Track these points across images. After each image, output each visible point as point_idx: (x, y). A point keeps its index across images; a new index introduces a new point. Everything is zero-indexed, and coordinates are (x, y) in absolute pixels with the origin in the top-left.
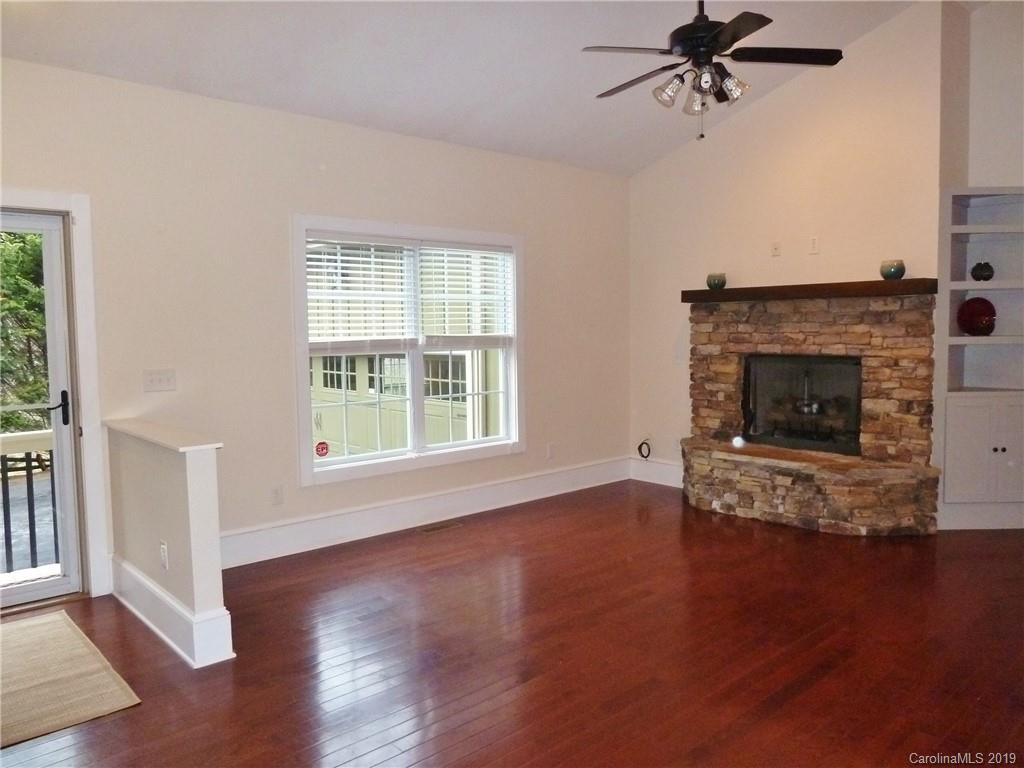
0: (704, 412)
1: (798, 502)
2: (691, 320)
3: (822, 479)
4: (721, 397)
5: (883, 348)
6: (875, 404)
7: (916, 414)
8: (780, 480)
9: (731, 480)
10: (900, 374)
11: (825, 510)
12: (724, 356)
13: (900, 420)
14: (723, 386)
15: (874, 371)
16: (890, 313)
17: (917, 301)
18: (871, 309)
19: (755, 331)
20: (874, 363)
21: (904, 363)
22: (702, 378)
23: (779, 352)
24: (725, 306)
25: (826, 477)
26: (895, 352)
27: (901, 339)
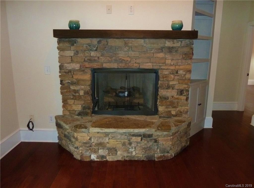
0: (71, 102)
1: (144, 148)
2: (58, 48)
3: (158, 135)
4: (82, 93)
5: (171, 65)
6: (167, 92)
7: (185, 95)
8: (134, 139)
9: (104, 143)
10: (178, 77)
11: (158, 150)
12: (82, 70)
13: (178, 99)
14: (83, 87)
15: (166, 76)
16: (175, 48)
17: (189, 42)
18: (166, 45)
19: (101, 56)
20: (166, 72)
21: (181, 72)
22: (69, 83)
23: (116, 67)
24: (80, 41)
25: (160, 134)
26: (177, 67)
27: (180, 60)
